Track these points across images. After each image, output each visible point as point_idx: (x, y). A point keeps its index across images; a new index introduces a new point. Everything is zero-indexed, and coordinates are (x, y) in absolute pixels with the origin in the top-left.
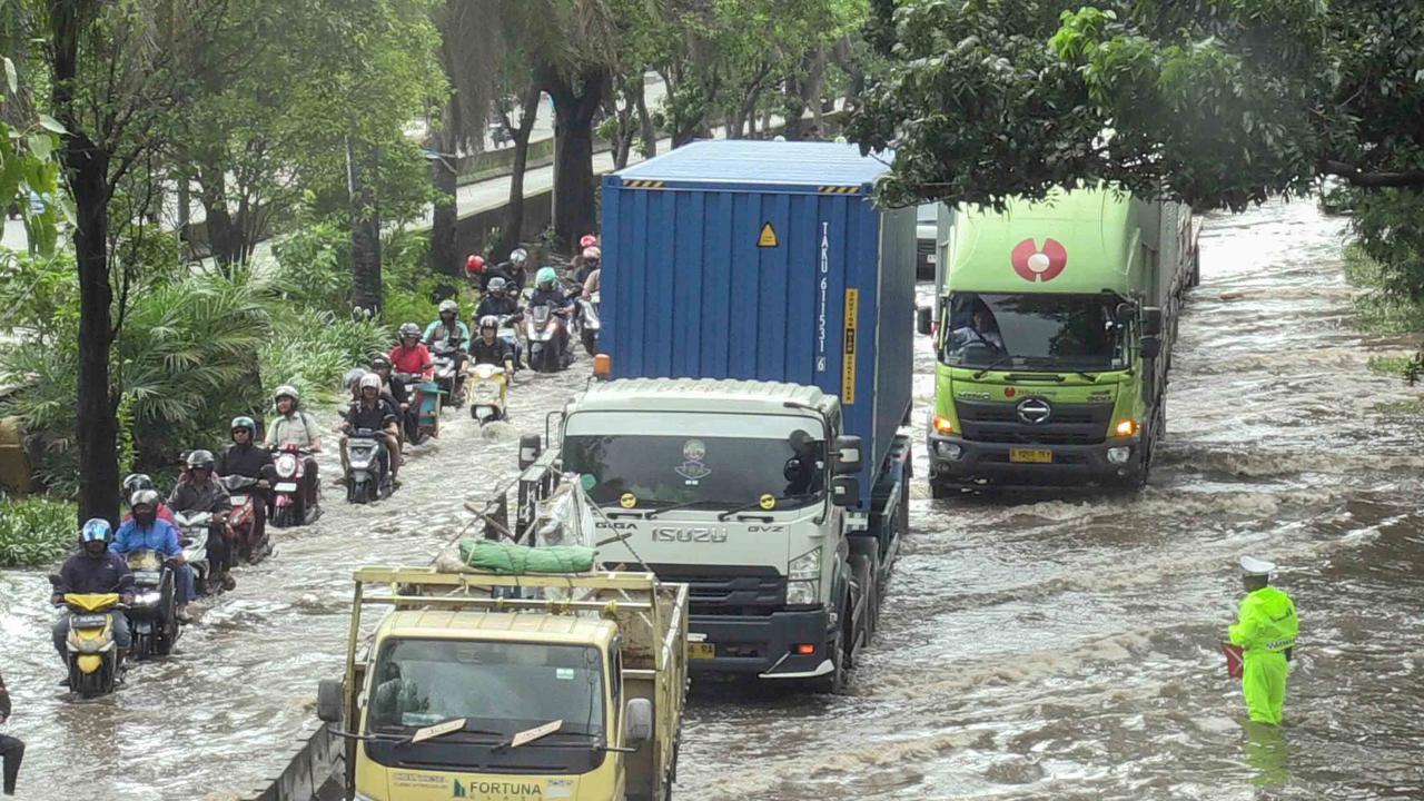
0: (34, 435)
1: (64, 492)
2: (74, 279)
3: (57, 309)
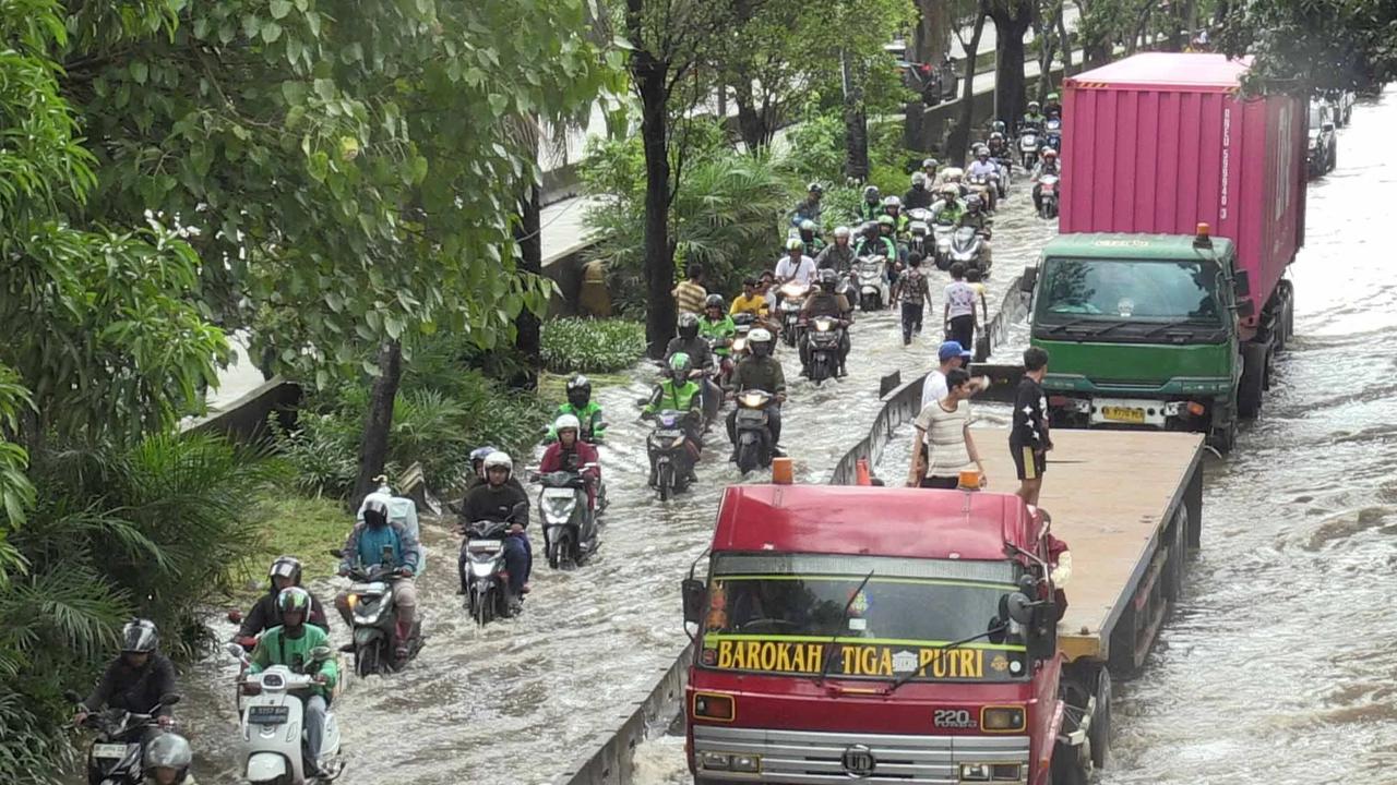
0: (614, 274)
1: (636, 315)
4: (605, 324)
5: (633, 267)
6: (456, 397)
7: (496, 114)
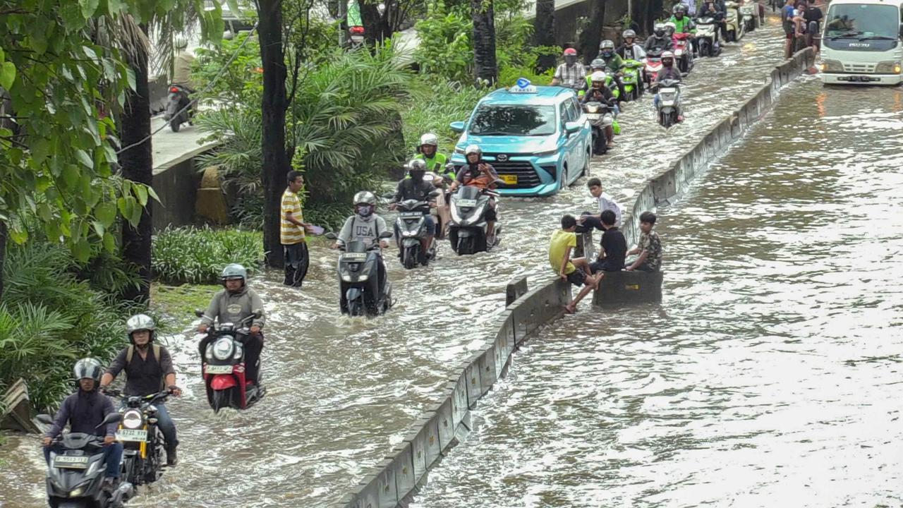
0: (230, 181)
1: (254, 223)
2: (258, 62)
3: (246, 84)
4: (220, 232)
5: (251, 173)
6: (63, 311)
7: (87, 15)
